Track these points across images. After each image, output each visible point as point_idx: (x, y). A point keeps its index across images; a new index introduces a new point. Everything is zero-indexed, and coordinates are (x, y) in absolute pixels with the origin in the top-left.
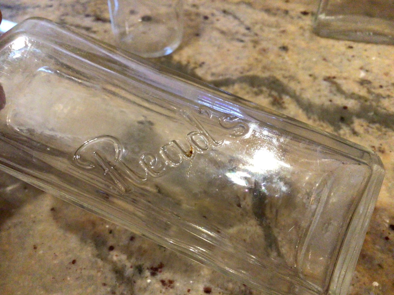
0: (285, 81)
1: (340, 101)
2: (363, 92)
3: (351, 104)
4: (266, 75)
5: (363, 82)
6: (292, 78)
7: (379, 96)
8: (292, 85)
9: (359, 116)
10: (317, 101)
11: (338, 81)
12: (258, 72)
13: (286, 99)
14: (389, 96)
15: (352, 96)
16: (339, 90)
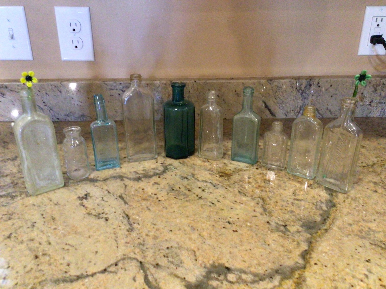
0: (122, 175)
1: (138, 176)
2: (144, 172)
3: (141, 176)
4: (118, 175)
5: (143, 170)
6: (125, 174)
7: (148, 172)
8: (125, 175)
9: (143, 177)
10: (132, 177)
11: (137, 172)
12: (115, 175)
13: (124, 179)
14: (150, 172)
15: (141, 174)
16: (138, 173)
